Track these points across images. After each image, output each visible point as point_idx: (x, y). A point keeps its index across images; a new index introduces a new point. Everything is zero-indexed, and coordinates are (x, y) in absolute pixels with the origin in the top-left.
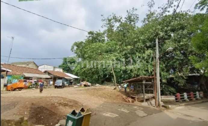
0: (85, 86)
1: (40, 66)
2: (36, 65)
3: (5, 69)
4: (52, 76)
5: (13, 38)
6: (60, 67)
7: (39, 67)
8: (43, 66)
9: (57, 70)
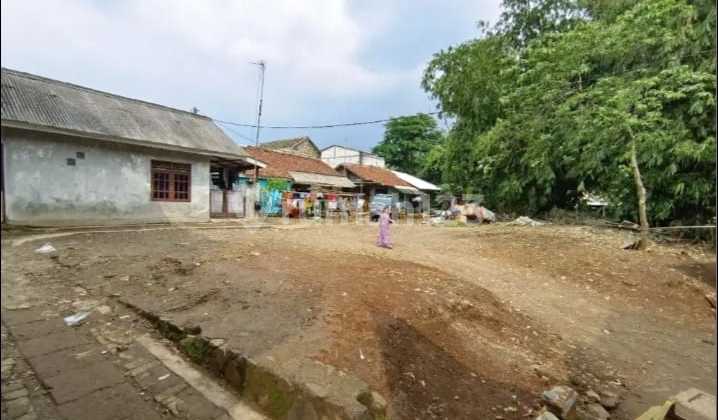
0: (471, 218)
1: (325, 150)
2: (316, 149)
3: (252, 161)
4: (359, 181)
5: (262, 64)
6: (375, 151)
7: (324, 154)
8: (332, 149)
9: (370, 161)
